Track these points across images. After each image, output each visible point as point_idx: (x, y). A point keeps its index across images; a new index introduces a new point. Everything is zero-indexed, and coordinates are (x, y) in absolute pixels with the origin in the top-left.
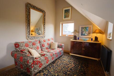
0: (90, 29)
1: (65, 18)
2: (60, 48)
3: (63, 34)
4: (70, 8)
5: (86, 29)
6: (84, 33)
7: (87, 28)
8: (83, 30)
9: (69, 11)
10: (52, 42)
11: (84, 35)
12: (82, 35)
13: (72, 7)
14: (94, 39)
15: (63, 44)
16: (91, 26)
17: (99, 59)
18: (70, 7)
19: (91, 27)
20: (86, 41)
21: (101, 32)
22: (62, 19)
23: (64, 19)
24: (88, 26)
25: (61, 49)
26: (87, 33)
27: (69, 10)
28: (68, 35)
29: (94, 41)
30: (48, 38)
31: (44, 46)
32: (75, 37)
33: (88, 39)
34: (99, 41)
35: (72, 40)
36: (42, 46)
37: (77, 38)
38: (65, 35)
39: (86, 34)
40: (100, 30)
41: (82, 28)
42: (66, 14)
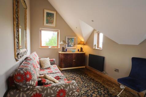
1: (46, 23)
2: (51, 64)
5: (72, 40)
6: (70, 44)
8: (69, 41)
9: (53, 16)
11: (71, 46)
12: (68, 46)
19: (75, 39)
22: (43, 24)
27: (53, 14)
28: (51, 47)
41: (68, 39)
42: (48, 18)
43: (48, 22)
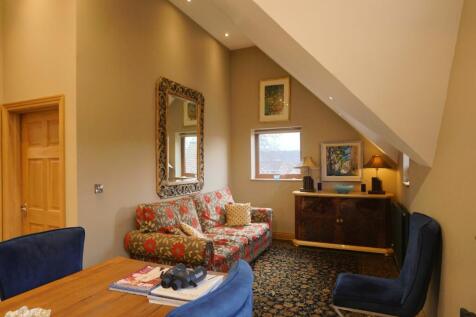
0: (356, 153)
1: (266, 114)
2: (260, 221)
3: (261, 173)
4: (285, 82)
5: (344, 154)
6: (337, 167)
7: (347, 151)
8: (333, 156)
9: (283, 92)
10: (230, 203)
11: (339, 174)
12: (329, 174)
13: (292, 80)
14: (369, 187)
15: (270, 209)
16: (358, 144)
17: (391, 250)
18: (283, 77)
19: (356, 148)
20: (347, 192)
21: (387, 164)
22: (259, 117)
23: (263, 118)
24: (350, 144)
25: (265, 226)
26: (346, 168)
27: (282, 86)
28: (281, 177)
29: (370, 193)
30: (216, 190)
31: (208, 218)
32: (308, 183)
33: (351, 187)
34: (384, 193)
35: (298, 192)
36: (204, 216)
37: (316, 186)
38: (272, 176)
39: (343, 171)
40: (384, 155)
41: (329, 150)
42: (270, 99)
43: (270, 111)
